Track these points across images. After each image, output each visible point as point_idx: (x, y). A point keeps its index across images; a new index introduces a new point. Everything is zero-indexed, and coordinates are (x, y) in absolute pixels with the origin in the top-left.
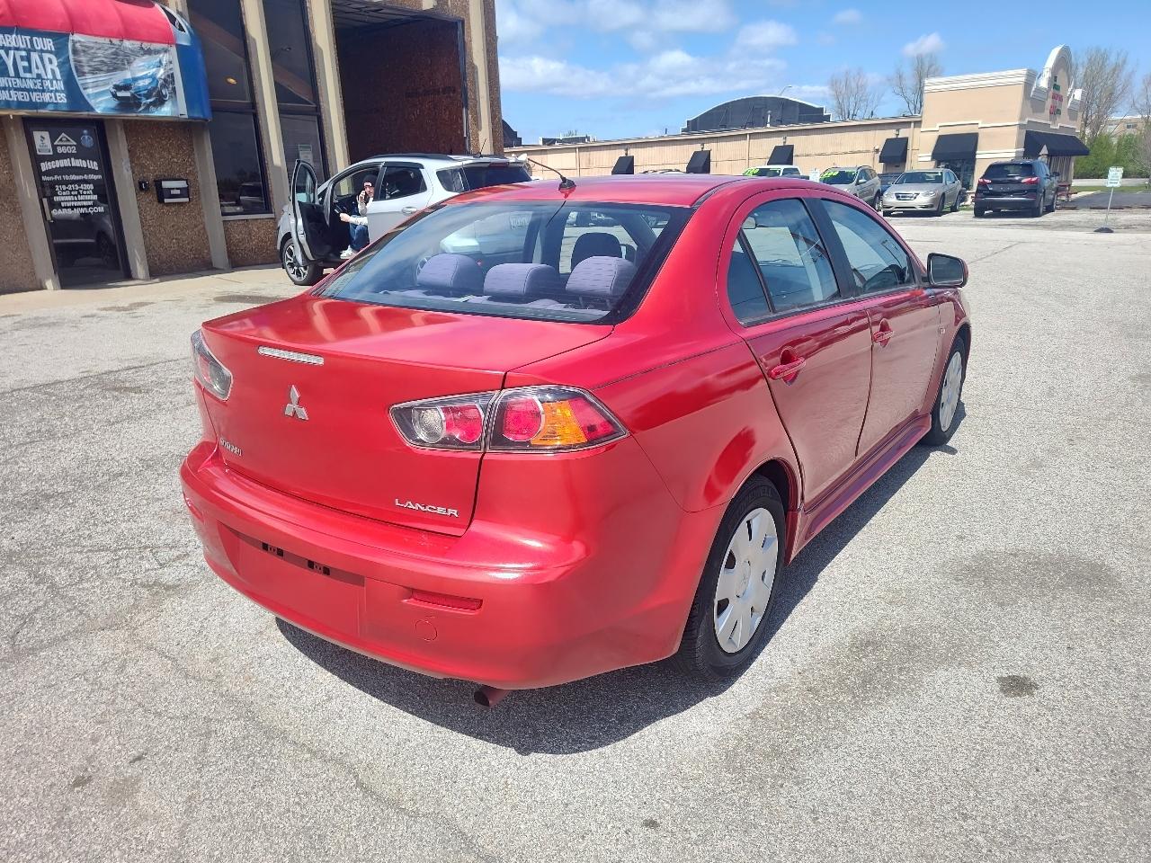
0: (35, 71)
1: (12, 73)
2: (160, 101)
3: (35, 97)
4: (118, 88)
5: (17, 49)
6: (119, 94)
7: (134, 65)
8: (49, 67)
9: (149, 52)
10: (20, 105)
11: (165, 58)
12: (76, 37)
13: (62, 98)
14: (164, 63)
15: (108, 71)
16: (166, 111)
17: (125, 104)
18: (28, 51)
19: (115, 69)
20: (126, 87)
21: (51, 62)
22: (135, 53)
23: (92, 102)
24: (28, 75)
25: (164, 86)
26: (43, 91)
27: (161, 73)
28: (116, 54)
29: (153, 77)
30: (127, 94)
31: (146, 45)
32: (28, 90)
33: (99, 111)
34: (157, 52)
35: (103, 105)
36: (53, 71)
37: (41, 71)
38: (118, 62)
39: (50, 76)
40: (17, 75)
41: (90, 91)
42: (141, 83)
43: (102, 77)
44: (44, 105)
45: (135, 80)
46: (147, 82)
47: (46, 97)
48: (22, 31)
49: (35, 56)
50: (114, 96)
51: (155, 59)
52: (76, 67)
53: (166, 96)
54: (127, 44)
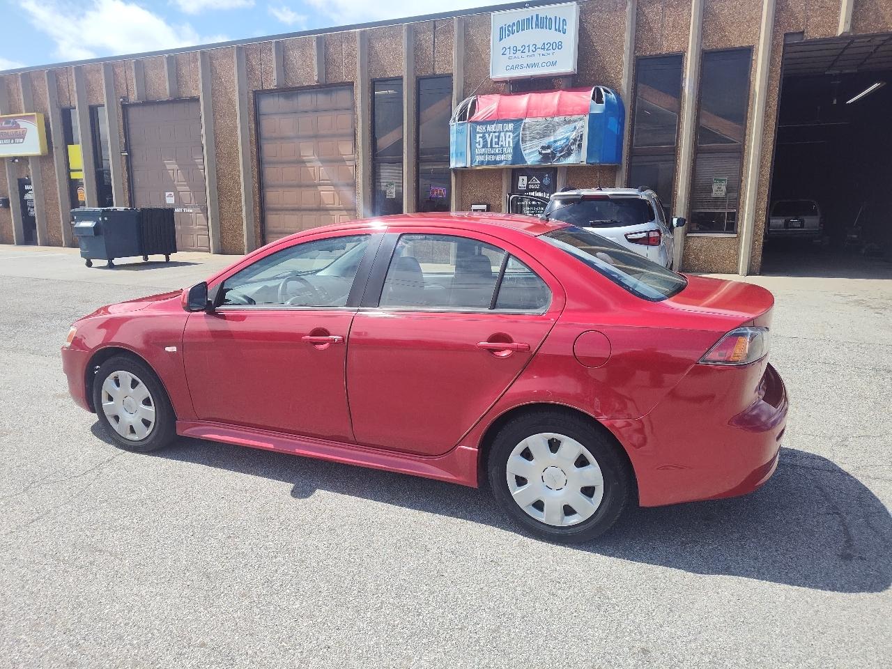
0: (500, 143)
1: (489, 146)
2: (569, 153)
3: (498, 158)
4: (543, 148)
5: (495, 132)
6: (543, 152)
7: (558, 132)
8: (507, 140)
9: (569, 122)
10: (489, 163)
11: (578, 124)
12: (527, 120)
13: (510, 157)
14: (577, 128)
15: (541, 138)
16: (571, 160)
17: (546, 157)
18: (500, 132)
19: (544, 136)
20: (548, 147)
21: (509, 137)
22: (559, 124)
23: (526, 158)
24: (497, 146)
25: (573, 144)
26: (502, 154)
27: (573, 135)
28: (547, 127)
29: (568, 139)
30: (549, 151)
31: (568, 118)
32: (495, 154)
33: (529, 163)
34: (575, 121)
35: (532, 159)
36: (509, 142)
37: (504, 143)
38: (548, 130)
39: (507, 145)
40: (491, 147)
41: (527, 151)
42: (559, 144)
43: (535, 142)
44: (501, 162)
45: (555, 142)
46: (562, 142)
47: (503, 157)
48: (498, 122)
49: (502, 134)
50: (540, 153)
51: (572, 125)
52: (522, 138)
53: (572, 150)
54: (556, 119)
